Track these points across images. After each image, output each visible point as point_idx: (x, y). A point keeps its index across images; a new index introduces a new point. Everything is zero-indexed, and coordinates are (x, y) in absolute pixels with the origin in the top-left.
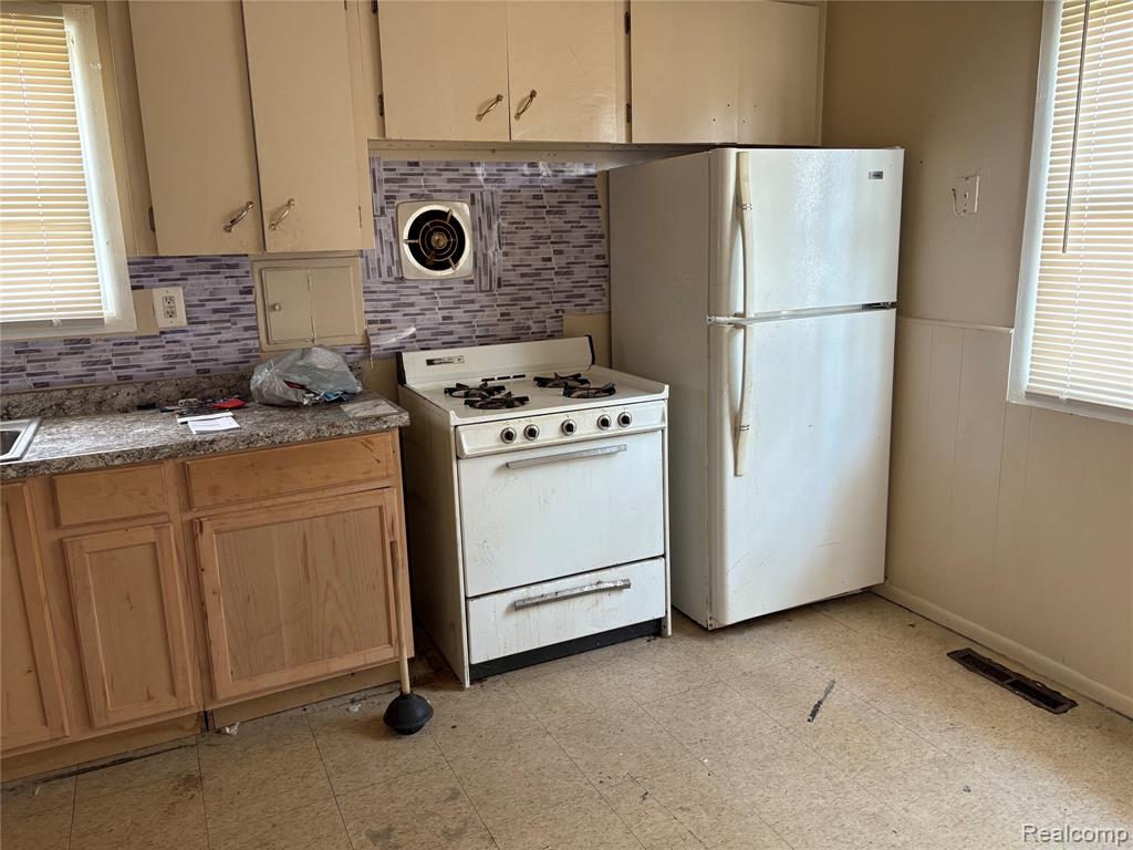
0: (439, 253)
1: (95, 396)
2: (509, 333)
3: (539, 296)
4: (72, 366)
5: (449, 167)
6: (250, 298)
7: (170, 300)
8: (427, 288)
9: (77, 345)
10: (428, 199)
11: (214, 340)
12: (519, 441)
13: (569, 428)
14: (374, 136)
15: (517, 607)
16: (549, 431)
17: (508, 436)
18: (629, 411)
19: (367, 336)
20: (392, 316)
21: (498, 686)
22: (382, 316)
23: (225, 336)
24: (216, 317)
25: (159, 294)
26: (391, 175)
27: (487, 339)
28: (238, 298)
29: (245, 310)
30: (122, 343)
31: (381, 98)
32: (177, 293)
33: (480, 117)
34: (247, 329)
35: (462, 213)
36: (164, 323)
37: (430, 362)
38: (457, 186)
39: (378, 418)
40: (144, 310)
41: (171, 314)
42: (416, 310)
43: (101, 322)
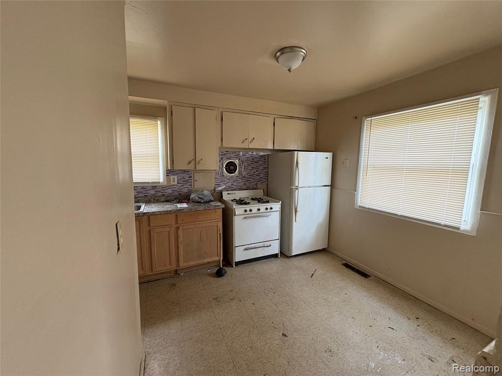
0: (231, 171)
1: (157, 199)
2: (245, 188)
3: (253, 180)
4: (152, 192)
5: (235, 152)
6: (191, 179)
7: (174, 178)
8: (228, 178)
9: (154, 187)
10: (230, 159)
11: (183, 187)
12: (248, 212)
13: (259, 210)
14: (220, 146)
15: (246, 249)
16: (255, 210)
17: (246, 211)
18: (272, 206)
19: (215, 187)
20: (220, 184)
21: (240, 267)
22: (218, 184)
23: (185, 186)
24: (183, 182)
25: (172, 177)
26: (222, 154)
27: (241, 189)
28: (188, 178)
29: (189, 181)
30: (163, 187)
31: (222, 138)
32: (176, 177)
33: (242, 143)
34: (190, 185)
35: (237, 162)
36: (172, 183)
37: (228, 194)
38: (236, 156)
39: (218, 206)
40: (168, 180)
41: (174, 181)
42: (226, 182)
43: (159, 183)
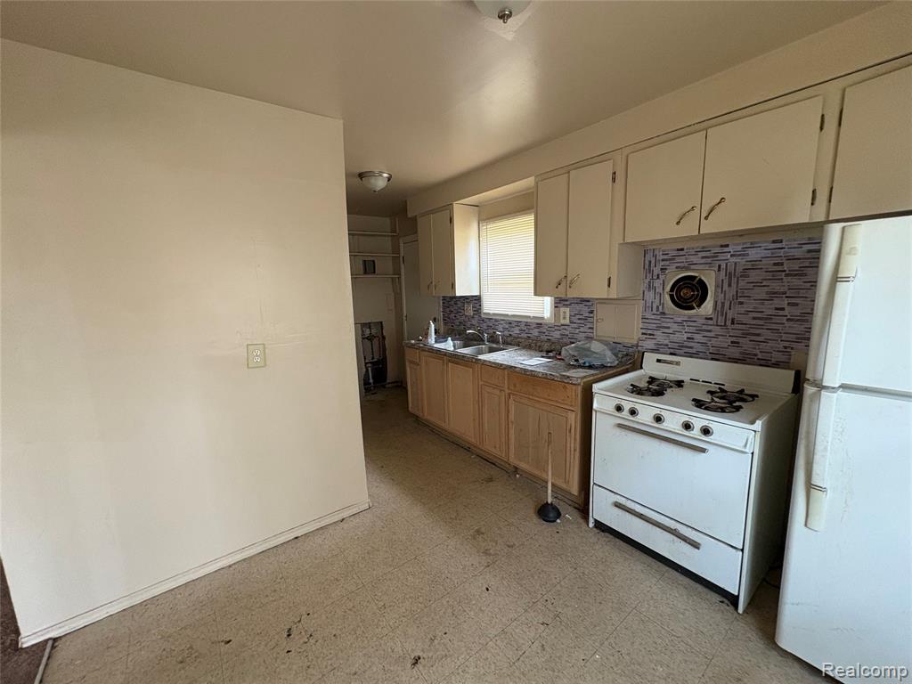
0: (685, 300)
1: (539, 344)
2: (737, 356)
3: (767, 334)
4: (535, 333)
5: (704, 249)
6: (592, 315)
7: (565, 312)
8: (679, 320)
9: (539, 325)
10: (687, 269)
11: (578, 330)
12: (625, 413)
13: (658, 419)
15: (617, 505)
17: (619, 408)
19: (640, 340)
20: (655, 332)
22: (649, 332)
23: (582, 330)
24: (579, 322)
25: (562, 309)
26: (665, 257)
28: (587, 315)
29: (590, 320)
30: (551, 327)
31: (625, 222)
32: (567, 310)
33: (678, 223)
34: (590, 328)
35: (709, 276)
36: (563, 322)
37: (658, 361)
38: (709, 260)
40: (556, 315)
41: (564, 318)
42: (670, 331)
43: (543, 318)
